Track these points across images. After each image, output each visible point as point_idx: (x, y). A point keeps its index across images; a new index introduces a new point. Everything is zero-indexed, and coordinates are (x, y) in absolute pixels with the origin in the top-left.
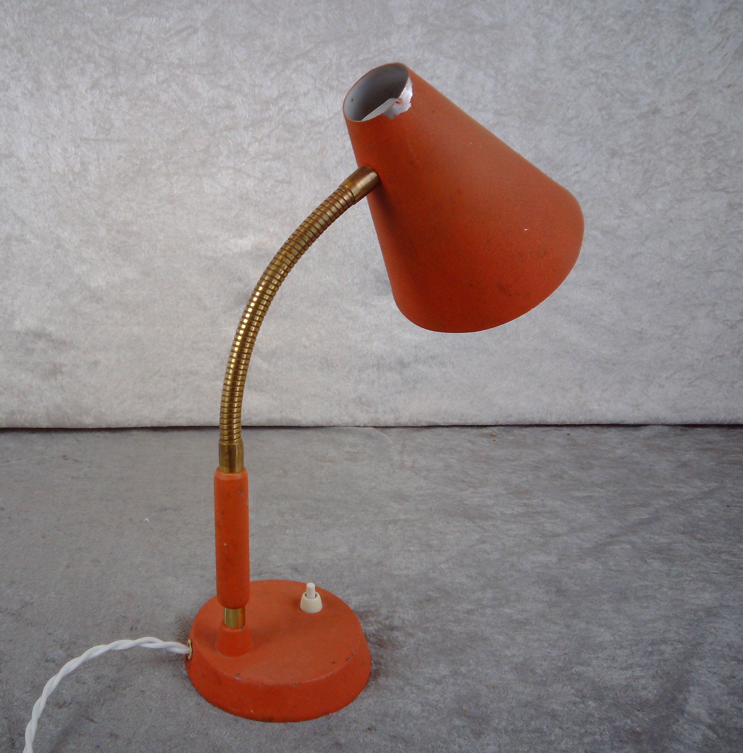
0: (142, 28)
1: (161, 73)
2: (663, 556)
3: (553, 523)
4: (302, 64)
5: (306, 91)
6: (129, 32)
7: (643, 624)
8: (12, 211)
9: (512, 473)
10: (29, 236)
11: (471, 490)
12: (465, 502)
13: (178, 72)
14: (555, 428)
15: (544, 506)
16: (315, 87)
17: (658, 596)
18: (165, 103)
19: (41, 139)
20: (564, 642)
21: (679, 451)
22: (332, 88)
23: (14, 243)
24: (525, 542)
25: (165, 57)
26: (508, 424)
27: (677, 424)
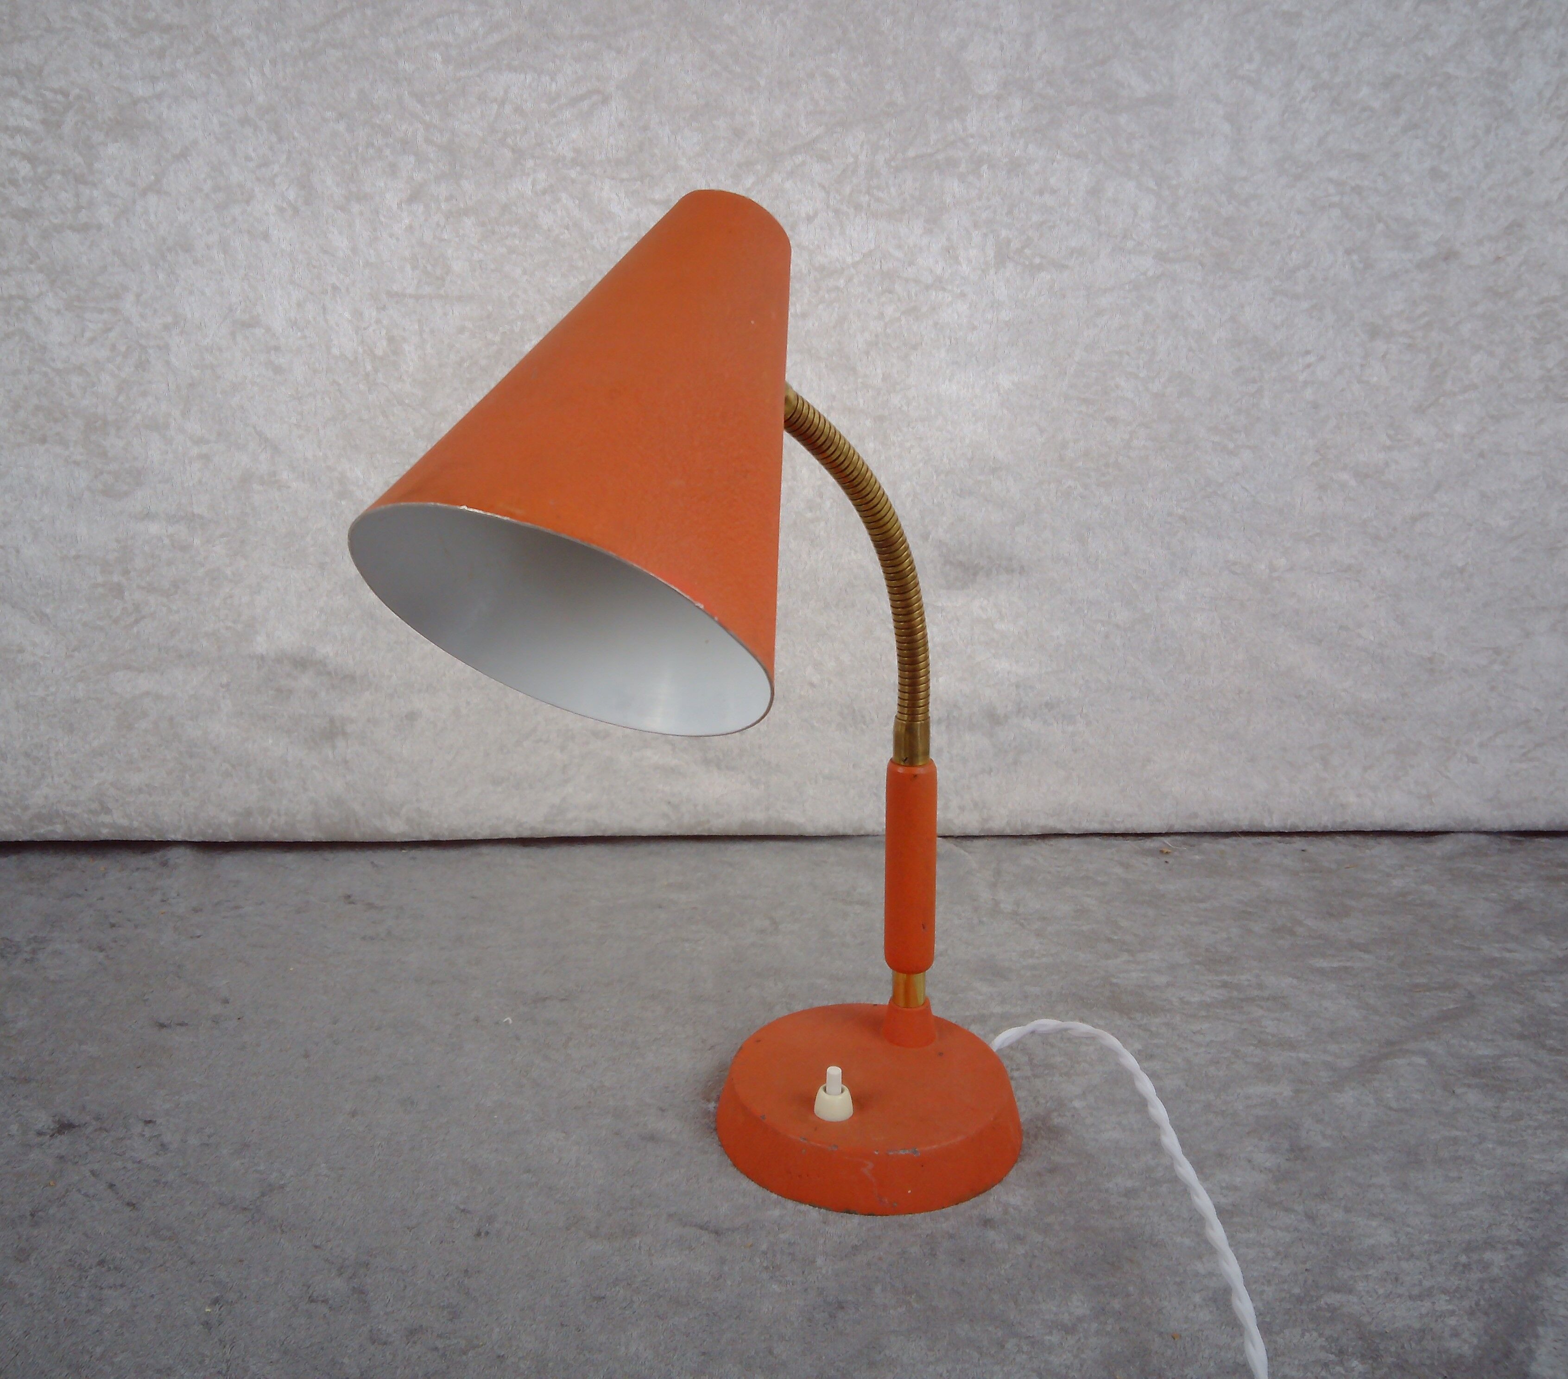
0: (506, 92)
1: (541, 176)
2: (1484, 1080)
3: (1278, 1020)
4: (804, 163)
5: (811, 213)
6: (482, 98)
7: (1450, 1211)
8: (254, 428)
9: (1201, 924)
10: (285, 475)
11: (1125, 957)
12: (1114, 981)
13: (573, 174)
14: (1279, 838)
15: (1260, 986)
16: (828, 206)
17: (1478, 1157)
18: (549, 230)
19: (312, 293)
20: (1303, 1247)
21: (1508, 882)
22: (858, 207)
23: (256, 487)
24: (1227, 1055)
25: (549, 146)
26: (1192, 831)
27: (1504, 830)
